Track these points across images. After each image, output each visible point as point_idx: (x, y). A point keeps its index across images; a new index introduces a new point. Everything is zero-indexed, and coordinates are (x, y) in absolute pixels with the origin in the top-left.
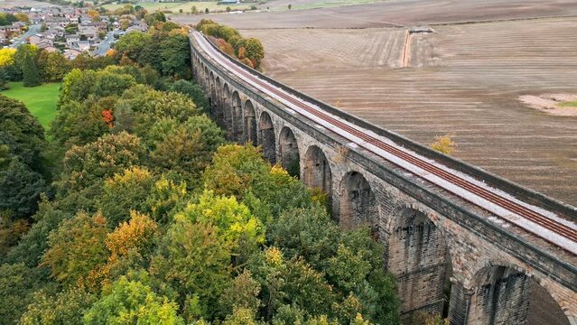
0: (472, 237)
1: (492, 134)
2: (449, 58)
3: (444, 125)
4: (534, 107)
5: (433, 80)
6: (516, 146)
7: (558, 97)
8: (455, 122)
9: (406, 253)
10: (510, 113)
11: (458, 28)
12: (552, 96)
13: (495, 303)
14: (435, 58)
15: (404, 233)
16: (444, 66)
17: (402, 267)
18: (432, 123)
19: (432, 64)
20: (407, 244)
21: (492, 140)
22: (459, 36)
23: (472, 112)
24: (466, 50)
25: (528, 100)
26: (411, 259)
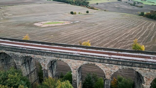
0: (44, 57)
1: (31, 34)
2: (10, 16)
3: (18, 34)
4: (38, 26)
5: (8, 22)
6: (38, 36)
7: (42, 23)
8: (20, 33)
9: (26, 69)
10: (33, 28)
11: (9, 7)
12: (41, 23)
13: (52, 70)
14: (6, 16)
15: (24, 64)
16: (10, 18)
17: (26, 74)
18: (14, 34)
19: (6, 18)
20: (26, 67)
21: (32, 36)
22: (10, 9)
23: (24, 30)
24: (15, 13)
25: (36, 24)
26: (28, 70)
